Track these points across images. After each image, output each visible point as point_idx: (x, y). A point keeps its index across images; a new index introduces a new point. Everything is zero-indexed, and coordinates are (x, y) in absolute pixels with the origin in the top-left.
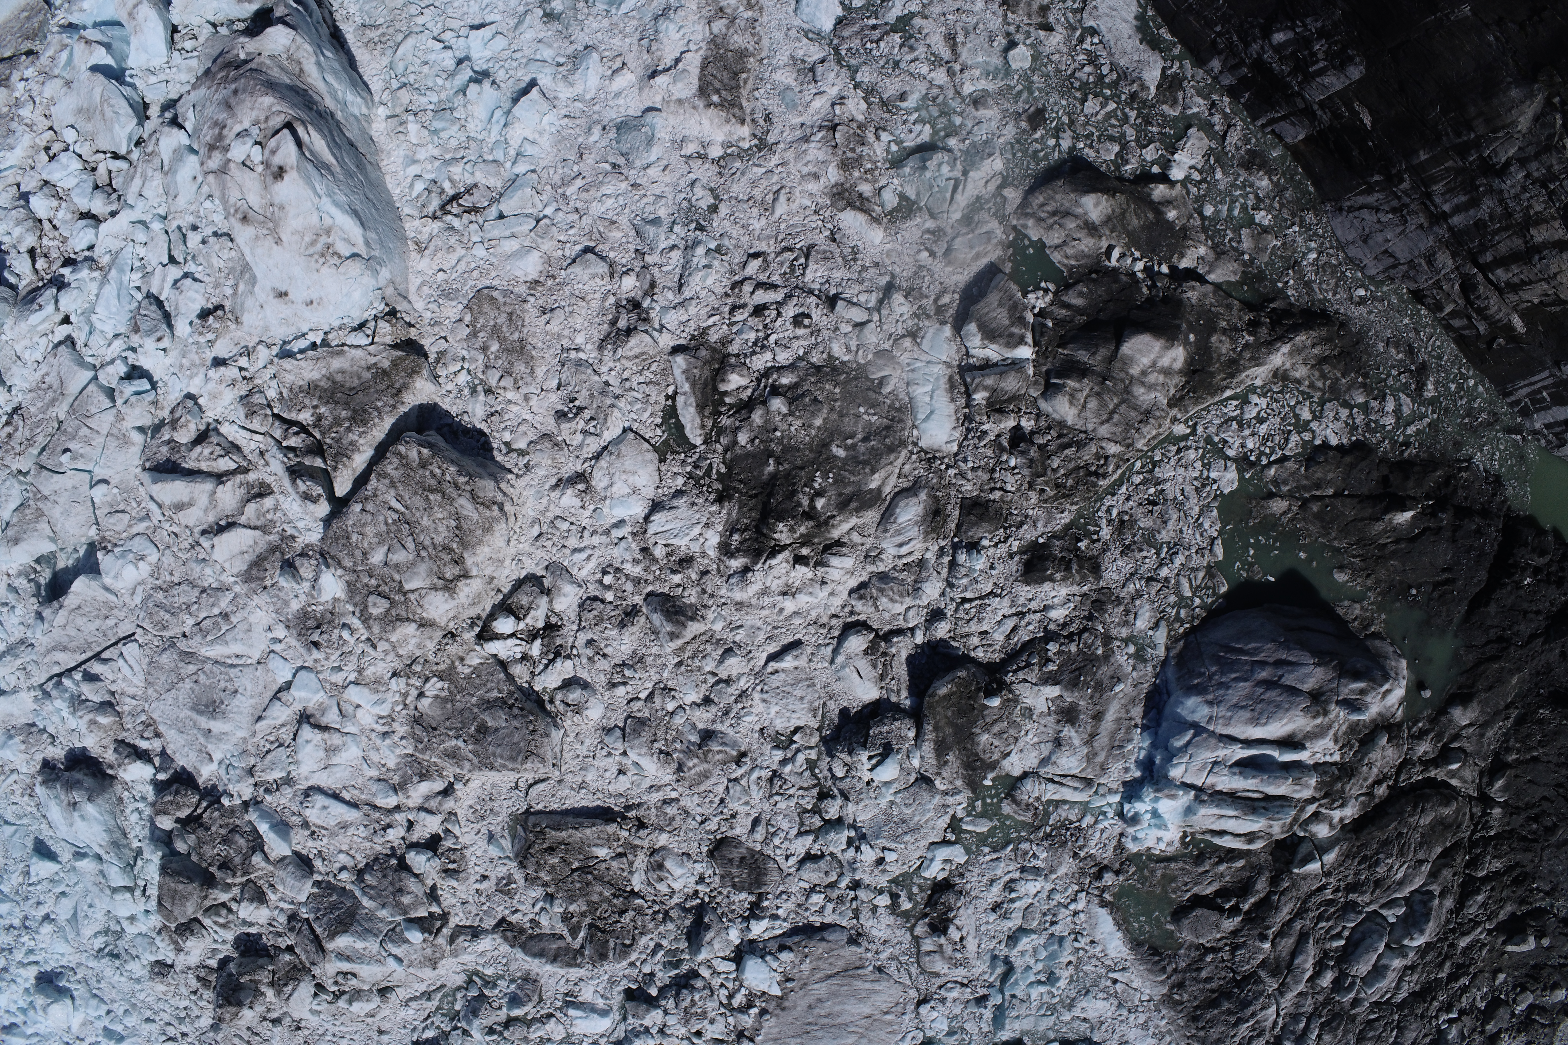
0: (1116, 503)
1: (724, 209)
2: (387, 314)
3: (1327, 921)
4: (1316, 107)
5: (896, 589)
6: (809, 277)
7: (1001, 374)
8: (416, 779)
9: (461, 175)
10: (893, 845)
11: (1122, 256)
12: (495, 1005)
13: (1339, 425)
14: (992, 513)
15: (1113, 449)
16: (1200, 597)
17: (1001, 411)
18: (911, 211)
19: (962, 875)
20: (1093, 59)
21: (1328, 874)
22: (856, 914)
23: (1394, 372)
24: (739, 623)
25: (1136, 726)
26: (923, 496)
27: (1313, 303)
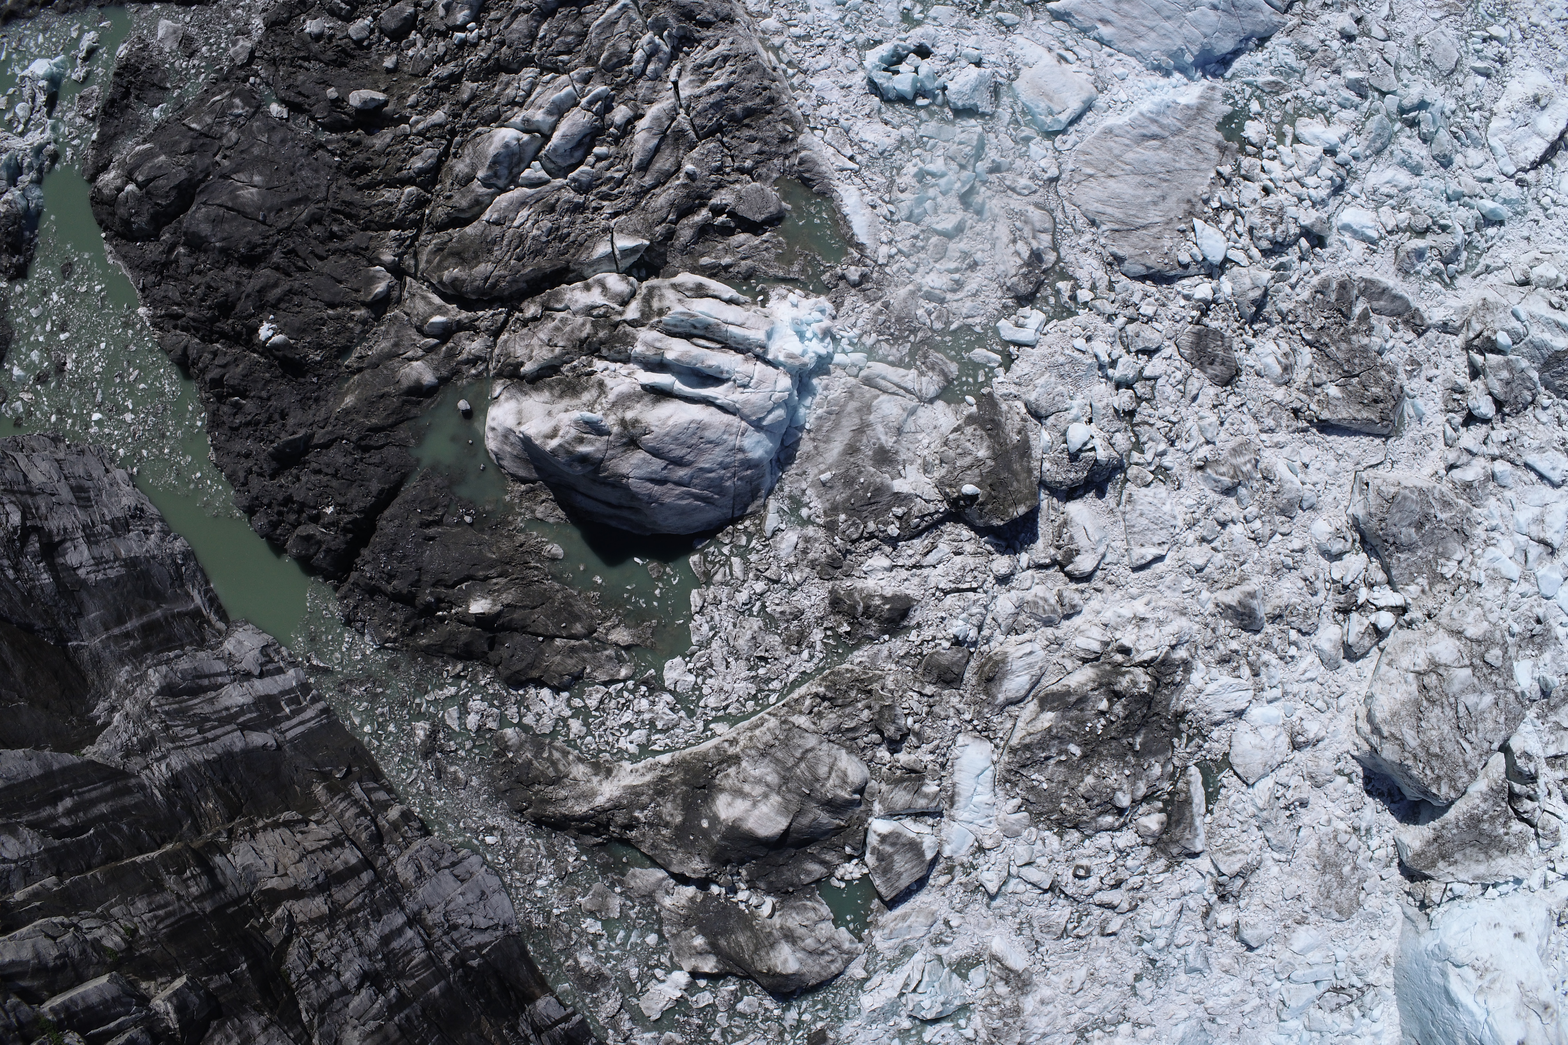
0: (802, 662)
1: (1130, 977)
2: (1429, 907)
3: (612, 178)
5: (1041, 611)
6: (1067, 911)
7: (906, 808)
8: (1476, 484)
9: (1342, 1021)
10: (1076, 354)
11: (759, 907)
12: (1436, 252)
13: (536, 709)
14: (935, 673)
15: (802, 721)
16: (722, 554)
17: (912, 771)
18: (958, 964)
19: (1005, 307)
21: (607, 230)
22: (1111, 287)
23: (462, 753)
24: (1186, 596)
25: (809, 431)
27: (549, 836)
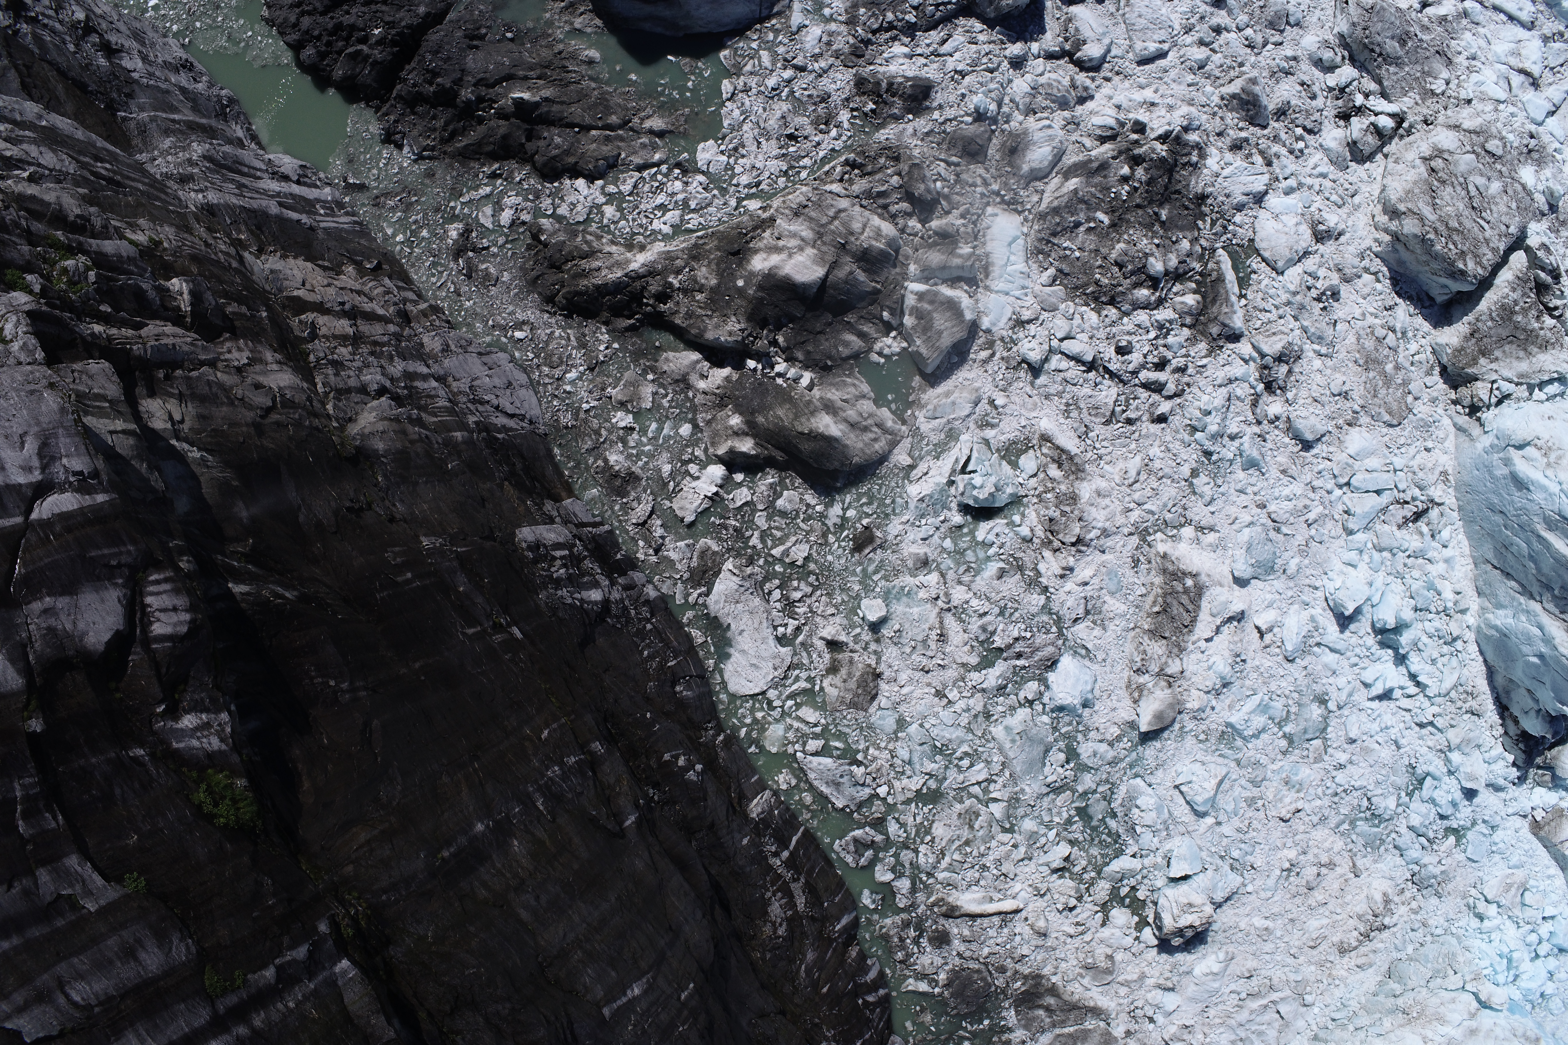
0: (831, 142)
1: (1186, 471)
2: (1479, 409)
4: (558, 520)
6: (1114, 391)
7: (944, 268)
9: (1410, 539)
11: (796, 380)
13: (570, 199)
14: (958, 145)
15: (834, 188)
16: (751, 48)
17: (945, 235)
20: (789, 606)
23: (494, 250)
24: (1191, 89)
26: (1025, 168)
27: (580, 325)
